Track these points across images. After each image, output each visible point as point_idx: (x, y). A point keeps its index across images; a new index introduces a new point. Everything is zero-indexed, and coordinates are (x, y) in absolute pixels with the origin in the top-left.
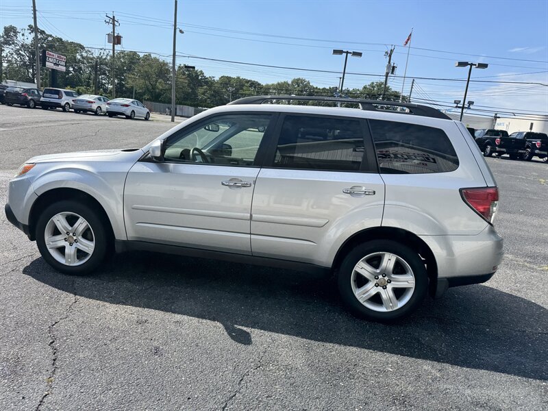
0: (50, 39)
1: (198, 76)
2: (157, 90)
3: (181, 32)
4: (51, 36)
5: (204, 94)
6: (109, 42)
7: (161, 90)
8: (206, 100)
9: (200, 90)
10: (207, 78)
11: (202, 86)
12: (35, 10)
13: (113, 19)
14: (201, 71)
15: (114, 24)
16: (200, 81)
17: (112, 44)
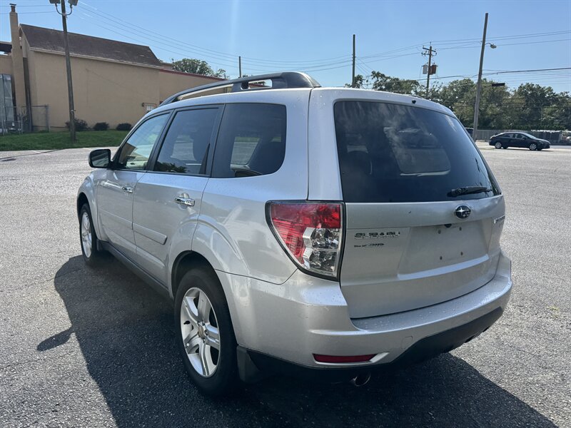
0: (388, 80)
1: (544, 94)
2: (487, 116)
3: (493, 46)
4: (389, 78)
5: (550, 114)
6: (424, 73)
7: (491, 115)
8: (553, 121)
9: (547, 110)
10: (556, 95)
11: (549, 105)
12: (354, 57)
13: (431, 50)
14: (550, 88)
15: (430, 55)
16: (546, 100)
17: (427, 75)
